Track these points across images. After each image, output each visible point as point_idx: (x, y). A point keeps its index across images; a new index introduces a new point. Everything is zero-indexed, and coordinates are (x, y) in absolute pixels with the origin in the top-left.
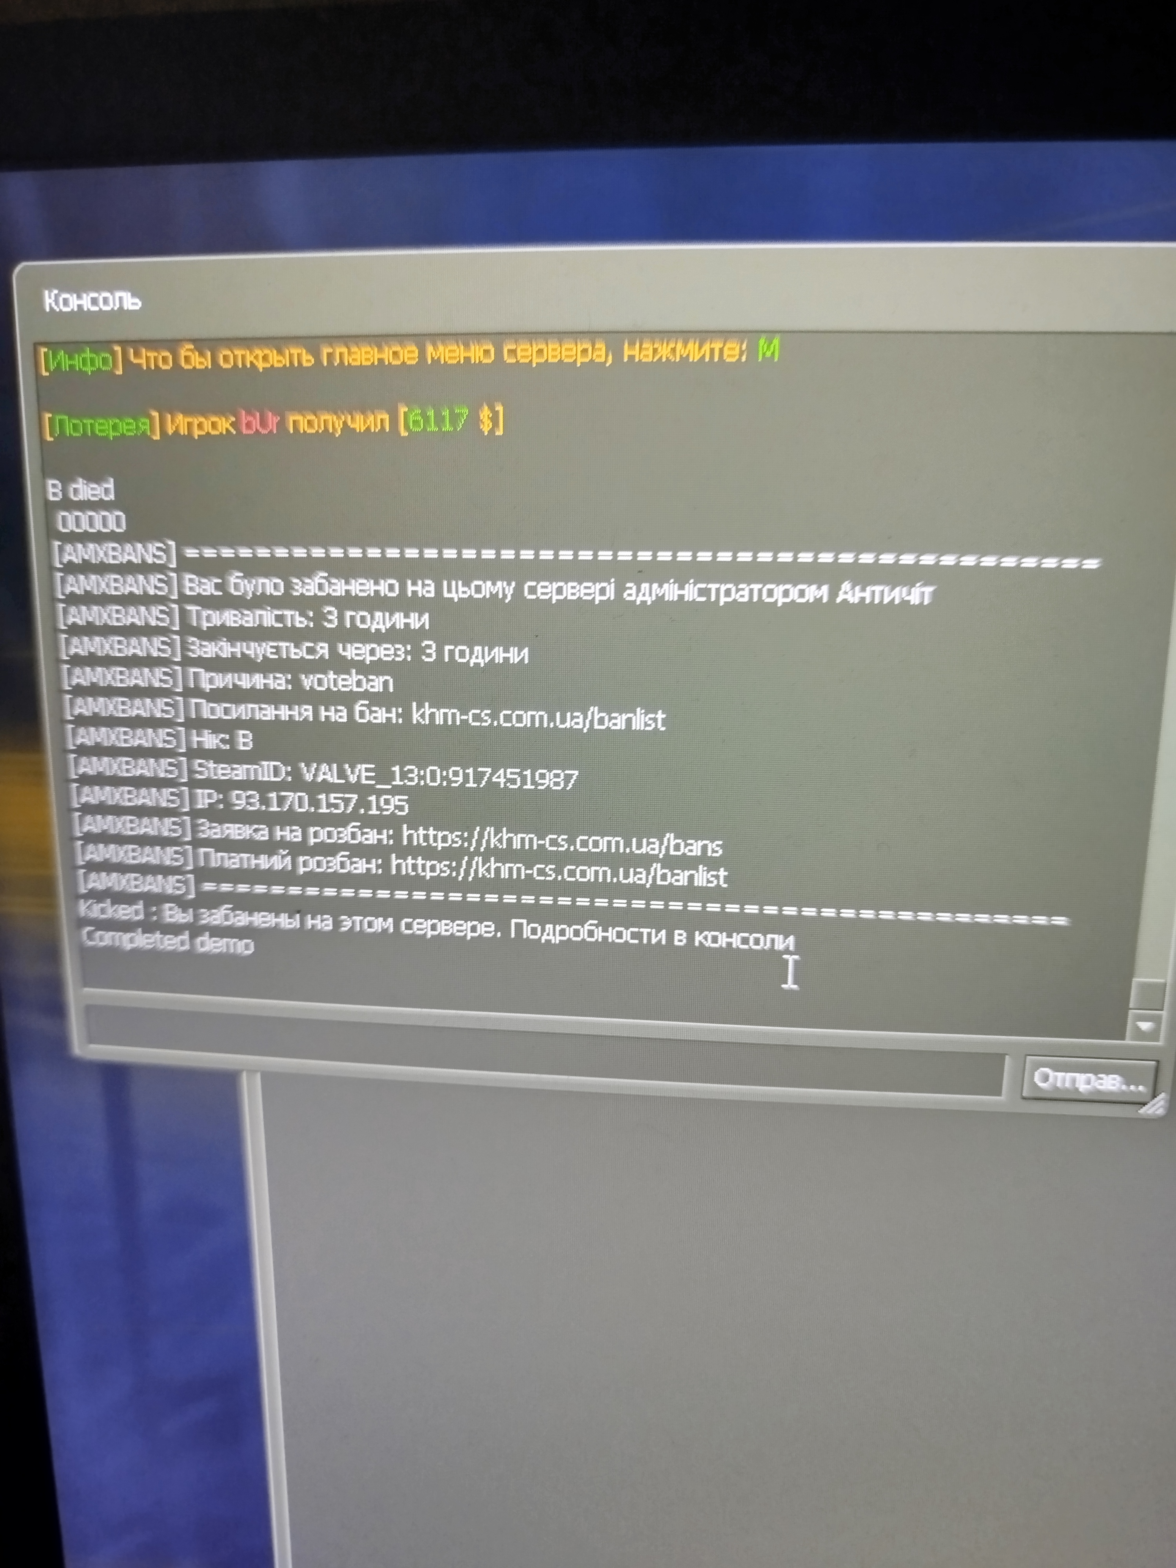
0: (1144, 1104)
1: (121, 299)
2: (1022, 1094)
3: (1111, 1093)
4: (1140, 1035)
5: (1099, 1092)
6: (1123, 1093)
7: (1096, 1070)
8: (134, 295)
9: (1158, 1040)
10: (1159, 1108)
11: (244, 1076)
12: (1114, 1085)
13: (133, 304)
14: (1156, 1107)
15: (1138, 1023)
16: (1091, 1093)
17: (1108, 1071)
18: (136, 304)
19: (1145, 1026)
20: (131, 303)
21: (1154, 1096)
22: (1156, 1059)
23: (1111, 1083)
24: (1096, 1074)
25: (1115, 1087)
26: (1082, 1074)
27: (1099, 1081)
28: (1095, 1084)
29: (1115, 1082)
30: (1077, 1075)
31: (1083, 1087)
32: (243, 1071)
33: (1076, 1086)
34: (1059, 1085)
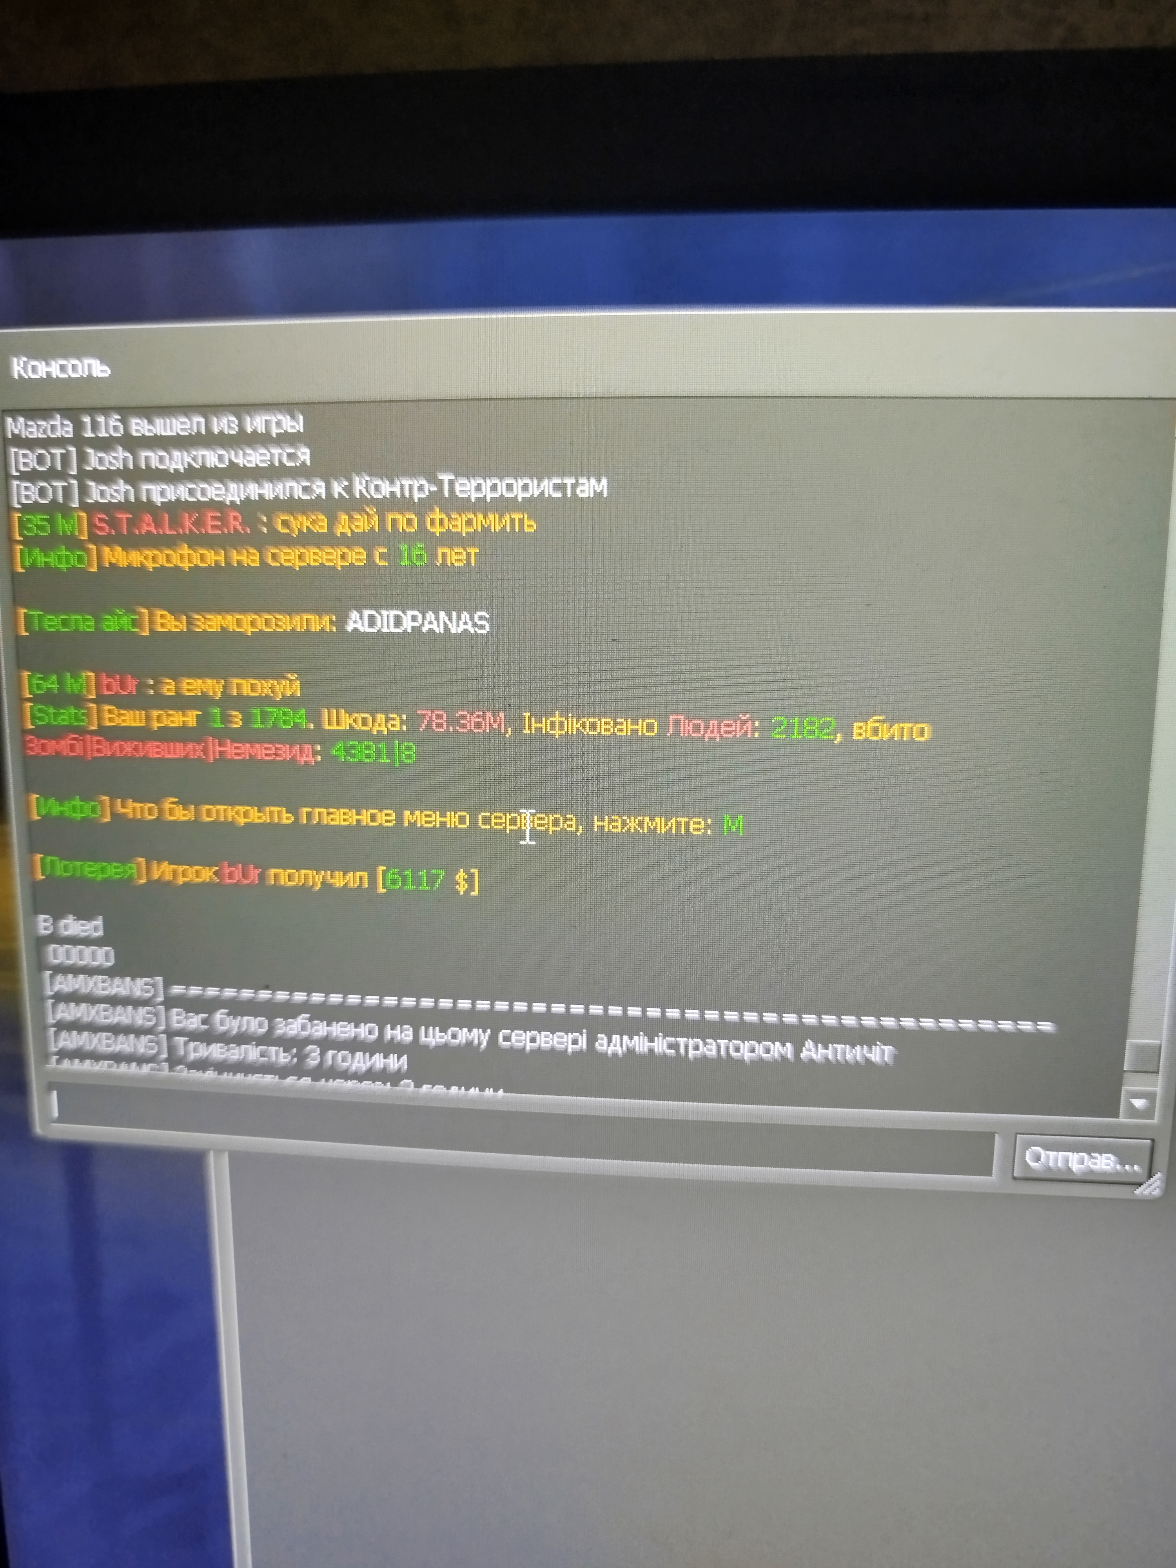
0: (1140, 1184)
1: (89, 366)
2: (1013, 1173)
3: (1105, 1173)
4: (1133, 1112)
5: (1092, 1172)
6: (1118, 1173)
7: (1089, 1149)
8: (103, 362)
9: (1153, 1118)
10: (1155, 1189)
11: (212, 1154)
12: (1108, 1165)
13: (102, 371)
14: (1153, 1187)
15: (1131, 1100)
16: (1084, 1173)
17: (1102, 1150)
18: (105, 371)
19: (1139, 1103)
20: (99, 369)
21: (1150, 1176)
22: (1151, 1137)
23: (1105, 1163)
24: (1089, 1153)
25: (1109, 1167)
26: (1075, 1153)
27: (1092, 1160)
28: (1088, 1163)
29: (1109, 1161)
30: (1070, 1154)
31: (1076, 1167)
32: (210, 1150)
33: (1070, 1165)
34: (1051, 1164)
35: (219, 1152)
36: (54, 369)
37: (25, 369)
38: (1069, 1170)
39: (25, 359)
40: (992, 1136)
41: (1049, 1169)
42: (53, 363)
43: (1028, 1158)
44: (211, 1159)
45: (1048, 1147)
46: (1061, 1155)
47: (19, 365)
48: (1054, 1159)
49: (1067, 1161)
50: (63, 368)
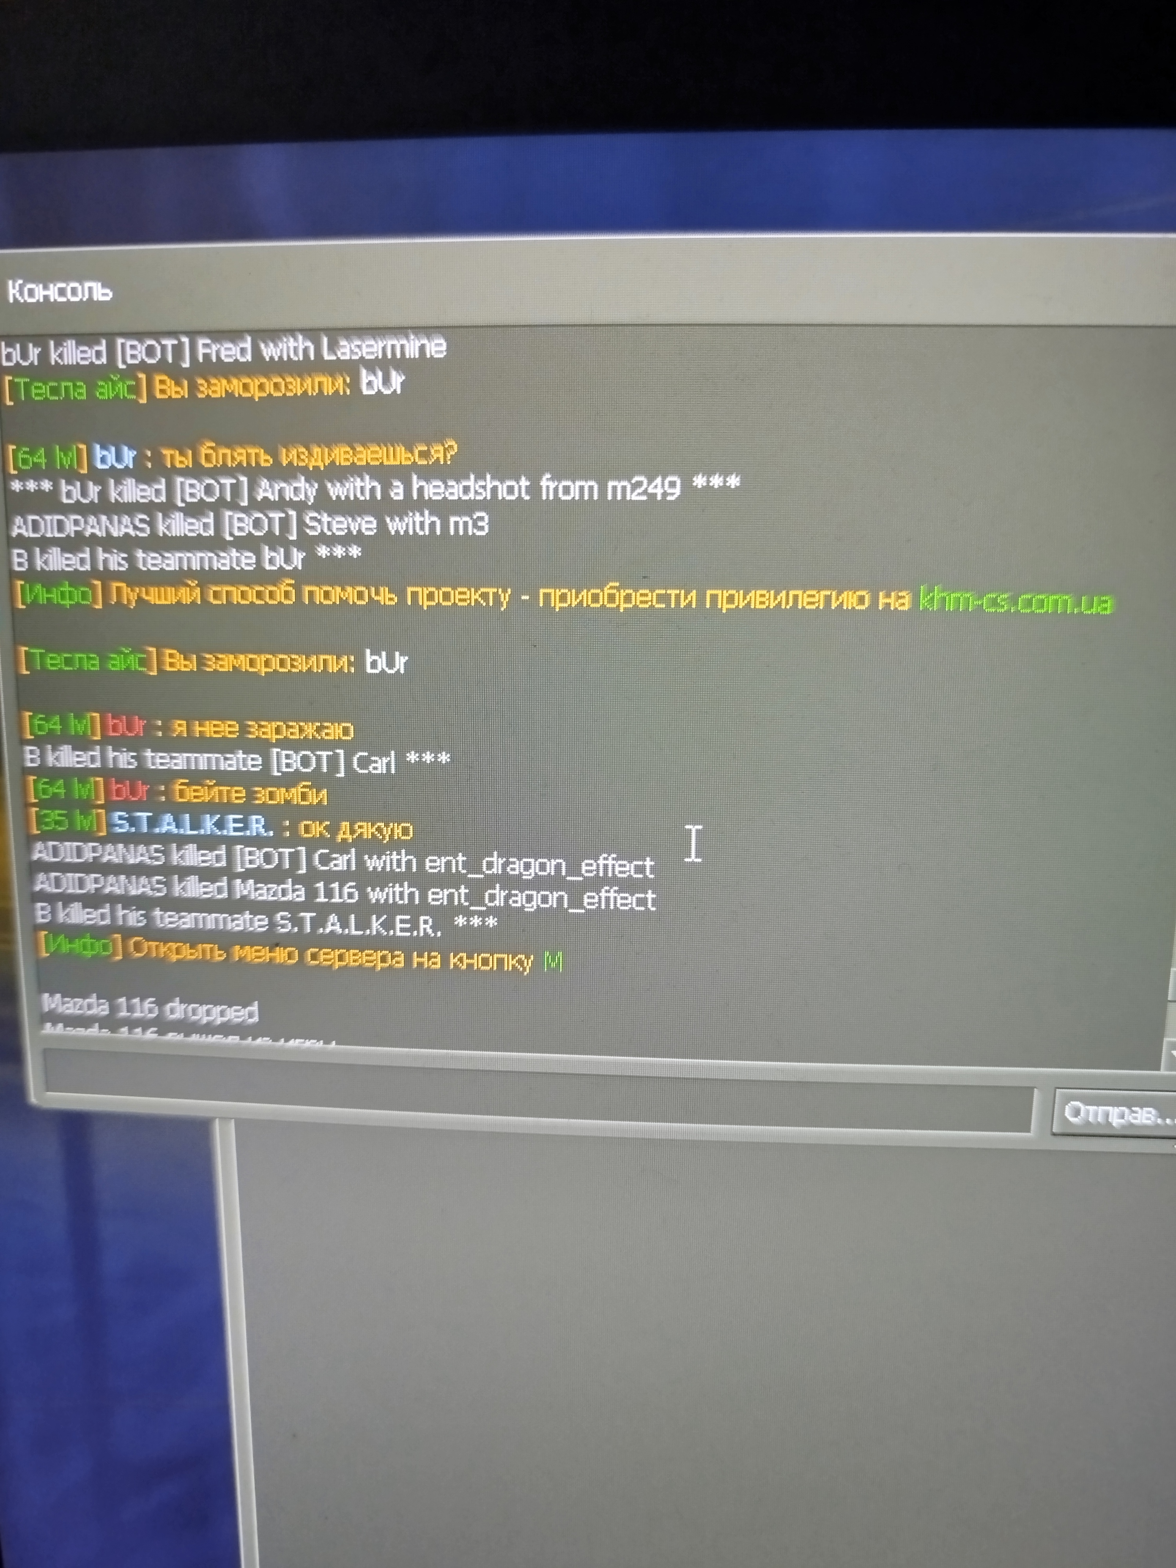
1: (90, 289)
2: (1052, 1129)
3: (1145, 1127)
5: (1132, 1125)
6: (1159, 1127)
7: (1130, 1103)
8: (104, 285)
11: (217, 1123)
12: (1149, 1119)
13: (103, 295)
15: (1172, 1052)
16: (1124, 1128)
17: (1143, 1103)
18: (107, 295)
20: (101, 293)
23: (1145, 1117)
24: (1129, 1107)
25: (1149, 1121)
26: (1115, 1108)
27: (1133, 1115)
28: (1128, 1118)
29: (1150, 1115)
30: (1110, 1108)
31: (1116, 1121)
32: (216, 1118)
33: (1110, 1120)
34: (1091, 1119)
35: (225, 1119)
36: (53, 293)
37: (21, 292)
38: (1109, 1124)
39: (20, 282)
40: (1031, 1089)
41: (1088, 1123)
42: (51, 286)
43: (1068, 1113)
44: (217, 1125)
45: (1088, 1101)
46: (1102, 1109)
47: (14, 288)
48: (1093, 1114)
49: (1107, 1115)
50: (62, 292)
